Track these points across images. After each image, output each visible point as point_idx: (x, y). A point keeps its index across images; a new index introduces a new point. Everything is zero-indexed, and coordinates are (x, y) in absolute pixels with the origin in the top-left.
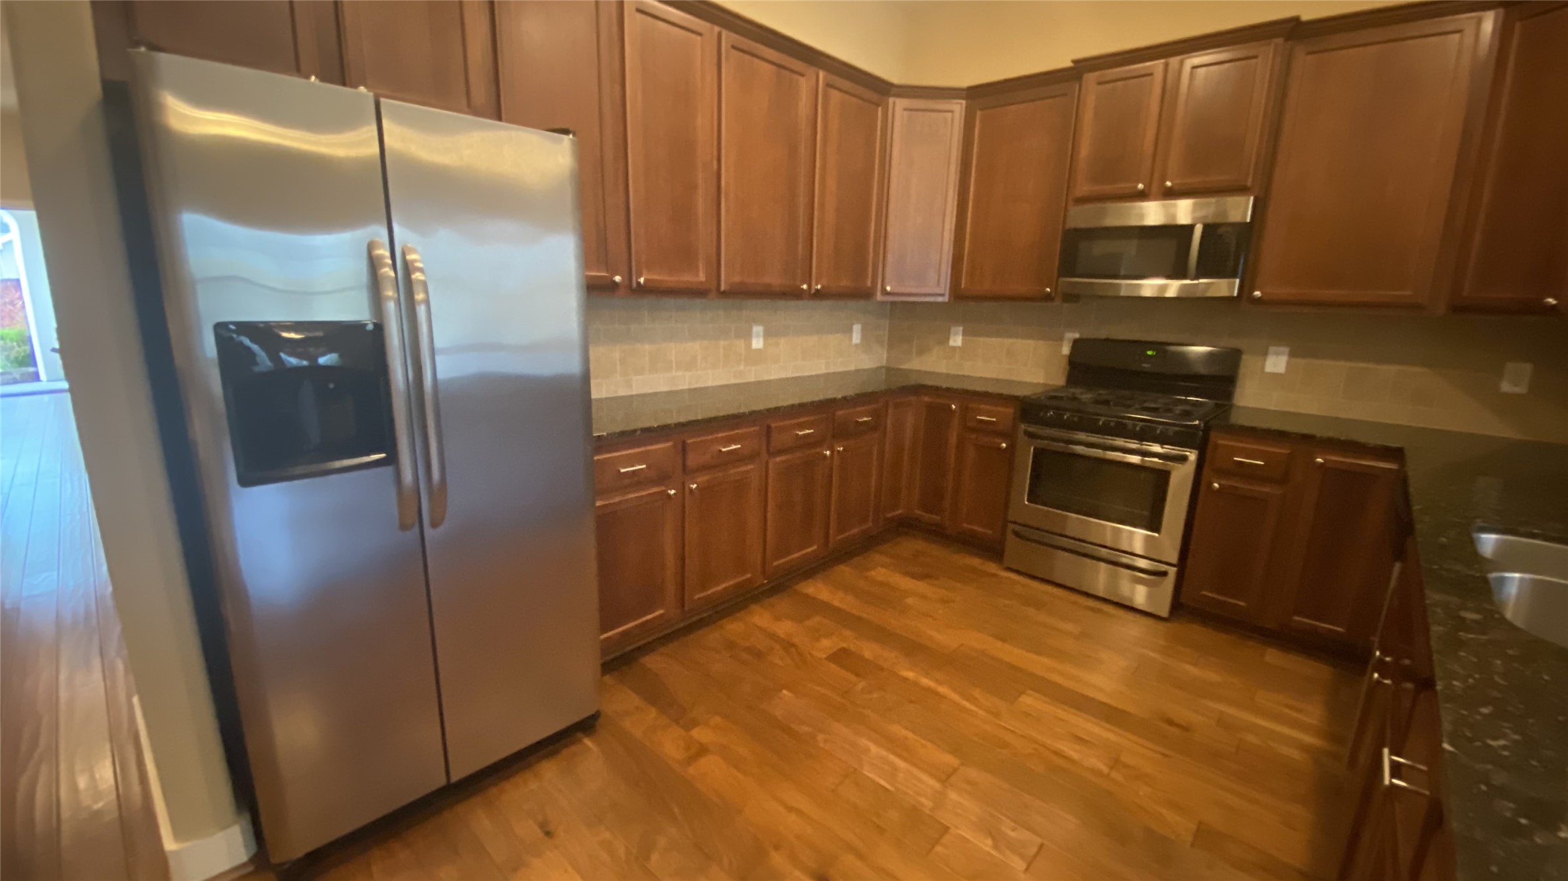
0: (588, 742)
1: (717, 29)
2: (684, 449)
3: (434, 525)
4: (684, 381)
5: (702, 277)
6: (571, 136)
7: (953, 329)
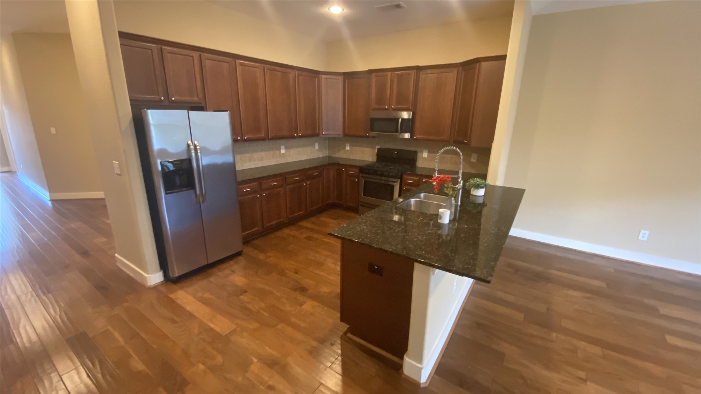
0: (240, 257)
1: (263, 65)
2: (261, 184)
3: (203, 203)
4: (260, 164)
5: (263, 135)
6: (229, 112)
7: (347, 144)
